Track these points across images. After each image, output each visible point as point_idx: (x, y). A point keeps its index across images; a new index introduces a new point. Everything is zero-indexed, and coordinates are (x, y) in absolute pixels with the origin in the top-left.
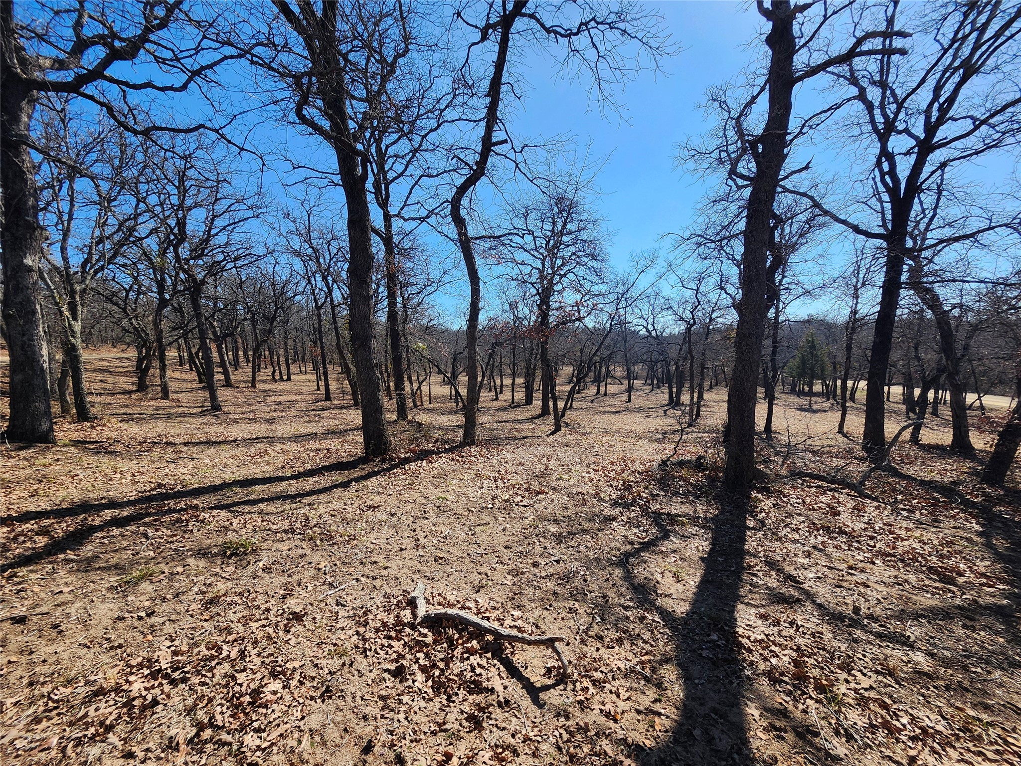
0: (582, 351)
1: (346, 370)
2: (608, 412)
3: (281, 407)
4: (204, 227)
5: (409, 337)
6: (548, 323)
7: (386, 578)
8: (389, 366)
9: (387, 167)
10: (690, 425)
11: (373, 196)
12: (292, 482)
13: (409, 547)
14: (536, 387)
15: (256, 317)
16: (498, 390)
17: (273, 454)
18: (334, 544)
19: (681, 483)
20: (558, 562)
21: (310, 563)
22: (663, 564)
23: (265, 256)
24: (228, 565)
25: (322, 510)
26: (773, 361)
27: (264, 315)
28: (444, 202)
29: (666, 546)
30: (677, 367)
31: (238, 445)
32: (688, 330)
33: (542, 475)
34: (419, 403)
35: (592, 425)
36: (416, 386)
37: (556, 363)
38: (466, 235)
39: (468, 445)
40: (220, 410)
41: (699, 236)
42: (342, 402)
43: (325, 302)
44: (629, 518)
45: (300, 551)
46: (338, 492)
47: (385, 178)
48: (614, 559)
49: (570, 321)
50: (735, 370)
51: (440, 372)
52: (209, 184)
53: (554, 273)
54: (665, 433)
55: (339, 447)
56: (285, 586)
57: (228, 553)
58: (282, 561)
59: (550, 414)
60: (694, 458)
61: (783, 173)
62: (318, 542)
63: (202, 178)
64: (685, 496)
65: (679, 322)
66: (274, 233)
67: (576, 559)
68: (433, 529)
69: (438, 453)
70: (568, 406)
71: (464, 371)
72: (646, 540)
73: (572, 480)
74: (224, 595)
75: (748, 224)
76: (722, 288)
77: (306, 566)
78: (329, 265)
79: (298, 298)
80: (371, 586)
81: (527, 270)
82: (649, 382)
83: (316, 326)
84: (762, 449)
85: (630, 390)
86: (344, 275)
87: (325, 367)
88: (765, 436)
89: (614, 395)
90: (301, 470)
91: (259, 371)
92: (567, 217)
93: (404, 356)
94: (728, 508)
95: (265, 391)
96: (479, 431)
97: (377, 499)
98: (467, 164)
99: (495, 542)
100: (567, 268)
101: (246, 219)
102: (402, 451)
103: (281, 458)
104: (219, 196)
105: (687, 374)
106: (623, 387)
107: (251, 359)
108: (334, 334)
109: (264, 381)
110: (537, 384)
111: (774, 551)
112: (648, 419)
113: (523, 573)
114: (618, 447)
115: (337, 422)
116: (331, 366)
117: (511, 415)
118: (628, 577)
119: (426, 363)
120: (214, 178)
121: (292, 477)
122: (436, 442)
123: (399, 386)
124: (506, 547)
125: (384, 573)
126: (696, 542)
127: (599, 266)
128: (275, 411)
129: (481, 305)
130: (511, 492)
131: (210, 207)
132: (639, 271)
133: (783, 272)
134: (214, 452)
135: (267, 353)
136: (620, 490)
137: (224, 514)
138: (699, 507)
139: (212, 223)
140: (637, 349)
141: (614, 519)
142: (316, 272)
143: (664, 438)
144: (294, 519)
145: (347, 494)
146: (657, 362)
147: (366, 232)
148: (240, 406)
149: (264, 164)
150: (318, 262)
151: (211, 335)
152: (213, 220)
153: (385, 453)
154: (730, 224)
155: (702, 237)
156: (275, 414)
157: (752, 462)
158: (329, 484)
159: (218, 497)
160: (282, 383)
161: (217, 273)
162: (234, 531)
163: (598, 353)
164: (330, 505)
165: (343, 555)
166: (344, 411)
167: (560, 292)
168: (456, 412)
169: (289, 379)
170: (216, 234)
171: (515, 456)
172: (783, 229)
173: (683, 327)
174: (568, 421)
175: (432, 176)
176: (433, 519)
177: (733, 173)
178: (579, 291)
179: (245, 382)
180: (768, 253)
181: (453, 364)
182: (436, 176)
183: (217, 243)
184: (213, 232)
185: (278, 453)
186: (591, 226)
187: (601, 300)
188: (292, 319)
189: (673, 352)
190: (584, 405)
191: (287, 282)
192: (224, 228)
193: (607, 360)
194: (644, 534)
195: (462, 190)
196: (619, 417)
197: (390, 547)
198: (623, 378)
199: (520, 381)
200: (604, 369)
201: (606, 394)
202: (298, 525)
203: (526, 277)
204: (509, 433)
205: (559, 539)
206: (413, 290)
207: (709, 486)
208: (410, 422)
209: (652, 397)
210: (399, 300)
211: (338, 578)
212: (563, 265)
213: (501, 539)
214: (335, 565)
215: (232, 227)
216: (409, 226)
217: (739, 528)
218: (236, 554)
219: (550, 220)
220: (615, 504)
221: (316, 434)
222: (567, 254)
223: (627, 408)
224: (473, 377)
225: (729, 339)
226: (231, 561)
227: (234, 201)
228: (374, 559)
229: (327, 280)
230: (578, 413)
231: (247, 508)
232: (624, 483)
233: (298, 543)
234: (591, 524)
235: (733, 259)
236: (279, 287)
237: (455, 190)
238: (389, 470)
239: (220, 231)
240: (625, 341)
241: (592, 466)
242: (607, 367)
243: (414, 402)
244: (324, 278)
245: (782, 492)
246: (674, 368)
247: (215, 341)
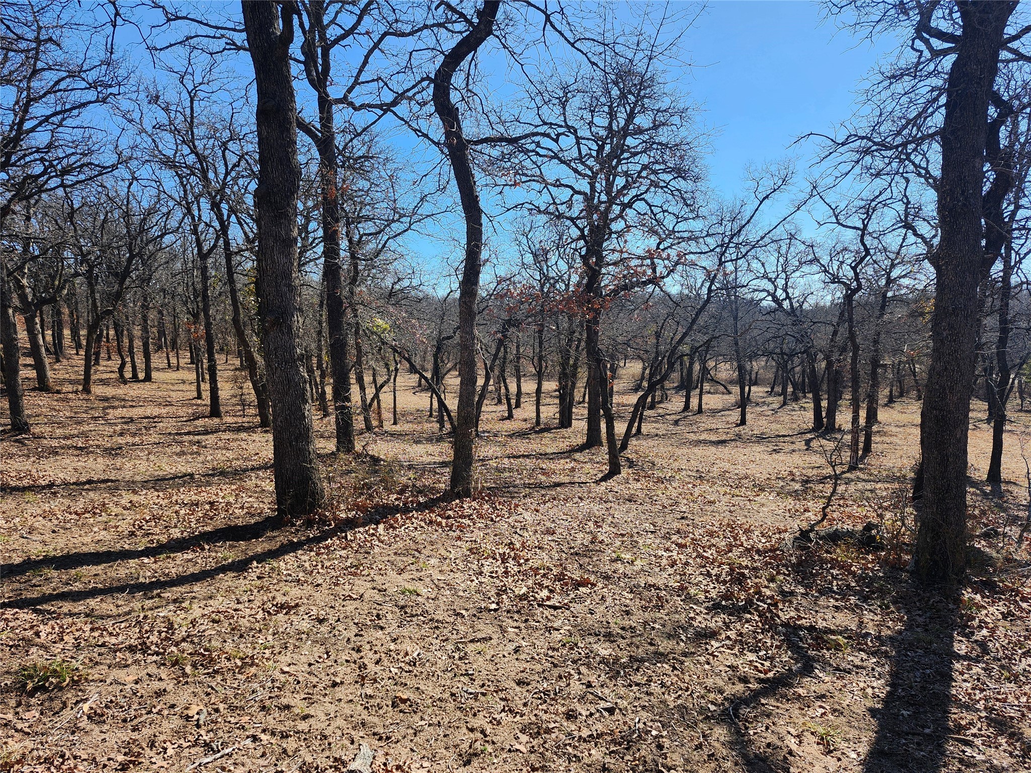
0: (658, 335)
1: (249, 365)
2: (705, 442)
3: (132, 427)
4: (12, 117)
5: (360, 309)
6: (599, 287)
7: (305, 737)
8: (325, 358)
9: (326, 20)
10: (852, 468)
11: (302, 67)
12: (146, 560)
13: (349, 679)
14: (578, 397)
15: (96, 271)
16: (513, 402)
17: (115, 510)
18: (216, 672)
19: (835, 572)
20: (611, 711)
21: (173, 706)
22: (801, 720)
23: (114, 167)
24: (28, 707)
25: (197, 611)
26: (1001, 355)
27: (109, 267)
28: (423, 80)
29: (806, 687)
30: (830, 364)
31: (55, 494)
32: (848, 298)
33: (586, 552)
34: (375, 423)
35: (675, 465)
36: (370, 392)
37: (612, 357)
38: (459, 137)
39: (459, 496)
40: (27, 431)
41: (863, 138)
42: (240, 420)
43: (215, 246)
44: (741, 635)
45: (156, 685)
46: (227, 580)
47: (323, 37)
48: (712, 708)
49: (638, 284)
50: (932, 370)
51: (413, 369)
52: (23, 45)
53: (611, 202)
54: (807, 482)
55: (232, 500)
56: (128, 747)
57: (30, 686)
58: (122, 701)
59: (601, 444)
60: (860, 527)
61: (1010, 30)
62: (188, 669)
63: (12, 35)
64: (844, 597)
65: (833, 286)
66: (132, 130)
67: (644, 707)
68: (392, 646)
69: (405, 510)
70: (634, 430)
71: (454, 368)
72: (770, 675)
73: (638, 562)
74: (18, 762)
75: (948, 117)
76: (908, 226)
77: (166, 712)
78: (224, 184)
79: (168, 239)
80: (278, 750)
81: (565, 194)
82: (778, 389)
83: (199, 286)
84: (983, 513)
85: (744, 403)
86: (249, 200)
87: (211, 359)
88: (988, 489)
89: (714, 412)
90: (164, 539)
91: (97, 363)
92: (635, 104)
93: (351, 341)
94: (920, 620)
95: (106, 399)
96: (477, 471)
97: (295, 592)
98: (462, 15)
99: (501, 672)
100: (633, 192)
101: (84, 105)
102: (342, 507)
103: (130, 516)
104: (40, 65)
105: (847, 376)
106: (732, 399)
107: (84, 343)
108: (229, 301)
109: (104, 382)
110: (580, 391)
111: (1005, 700)
112: (775, 456)
113: (548, 731)
114: (722, 506)
115: (230, 455)
116: (223, 357)
117: (534, 445)
118: (740, 742)
119: (389, 354)
120: (31, 35)
121: (147, 552)
122: (402, 492)
123: (341, 392)
124: (520, 683)
125: (303, 726)
126: (860, 681)
127: (689, 188)
128: (121, 434)
129: (484, 255)
130: (530, 583)
131: (24, 85)
132: (761, 197)
133: (1017, 198)
134: (13, 505)
135: (112, 332)
136: (725, 582)
137: (26, 616)
138: (868, 616)
139: (26, 111)
140: (756, 332)
141: (713, 634)
142: (201, 195)
143: (805, 491)
144: (147, 628)
145: (243, 583)
146: (791, 355)
147: (288, 130)
148: (61, 425)
149: (117, 14)
150: (205, 177)
151: (16, 301)
152: (27, 105)
153: (311, 511)
154: (919, 115)
155: (869, 139)
156: (121, 440)
157: (964, 535)
158: (212, 565)
159: (16, 586)
160: (136, 386)
161: (31, 196)
162: (42, 646)
163: (688, 339)
164: (211, 602)
165: (230, 693)
166: (243, 435)
167: (620, 234)
168: (440, 439)
169: (148, 378)
170: (33, 130)
171: (539, 517)
172: (1016, 125)
173: (838, 294)
174: (633, 456)
175: (403, 35)
176: (392, 628)
177: (924, 29)
178: (656, 233)
179: (71, 382)
180: (987, 167)
181: (436, 357)
182: (411, 33)
183: (33, 143)
184: (28, 125)
185: (125, 508)
186: (676, 120)
187: (693, 247)
188: (156, 275)
189: (821, 338)
190: (662, 429)
191: (150, 212)
192: (47, 119)
193: (702, 352)
194: (767, 664)
195: (454, 59)
196: (724, 452)
197: (315, 680)
198: (731, 382)
199: (550, 385)
200: (697, 367)
201: (700, 411)
202: (154, 638)
203: (562, 208)
204: (530, 476)
205: (614, 669)
206: (368, 227)
207: (886, 578)
208: (359, 455)
209: (783, 416)
210: (344, 244)
211: (220, 733)
212: (626, 187)
213: (512, 667)
214: (217, 710)
215: (60, 117)
216: (361, 119)
217: (940, 655)
218: (43, 689)
219: (606, 109)
220: (715, 608)
221: (191, 475)
222: (634, 168)
223: (739, 436)
224: (468, 381)
225: (922, 314)
226: (33, 701)
227: (65, 74)
228: (285, 701)
229: (219, 209)
230: (651, 443)
231: (67, 607)
232: (732, 570)
233: (152, 669)
234: (671, 644)
235: (928, 176)
236: (136, 220)
237: (441, 59)
238: (318, 540)
239: (40, 124)
240: (736, 318)
241: (674, 538)
242: (703, 362)
243: (367, 420)
244: (216, 207)
245: (1018, 592)
246: (823, 365)
247: (23, 311)
